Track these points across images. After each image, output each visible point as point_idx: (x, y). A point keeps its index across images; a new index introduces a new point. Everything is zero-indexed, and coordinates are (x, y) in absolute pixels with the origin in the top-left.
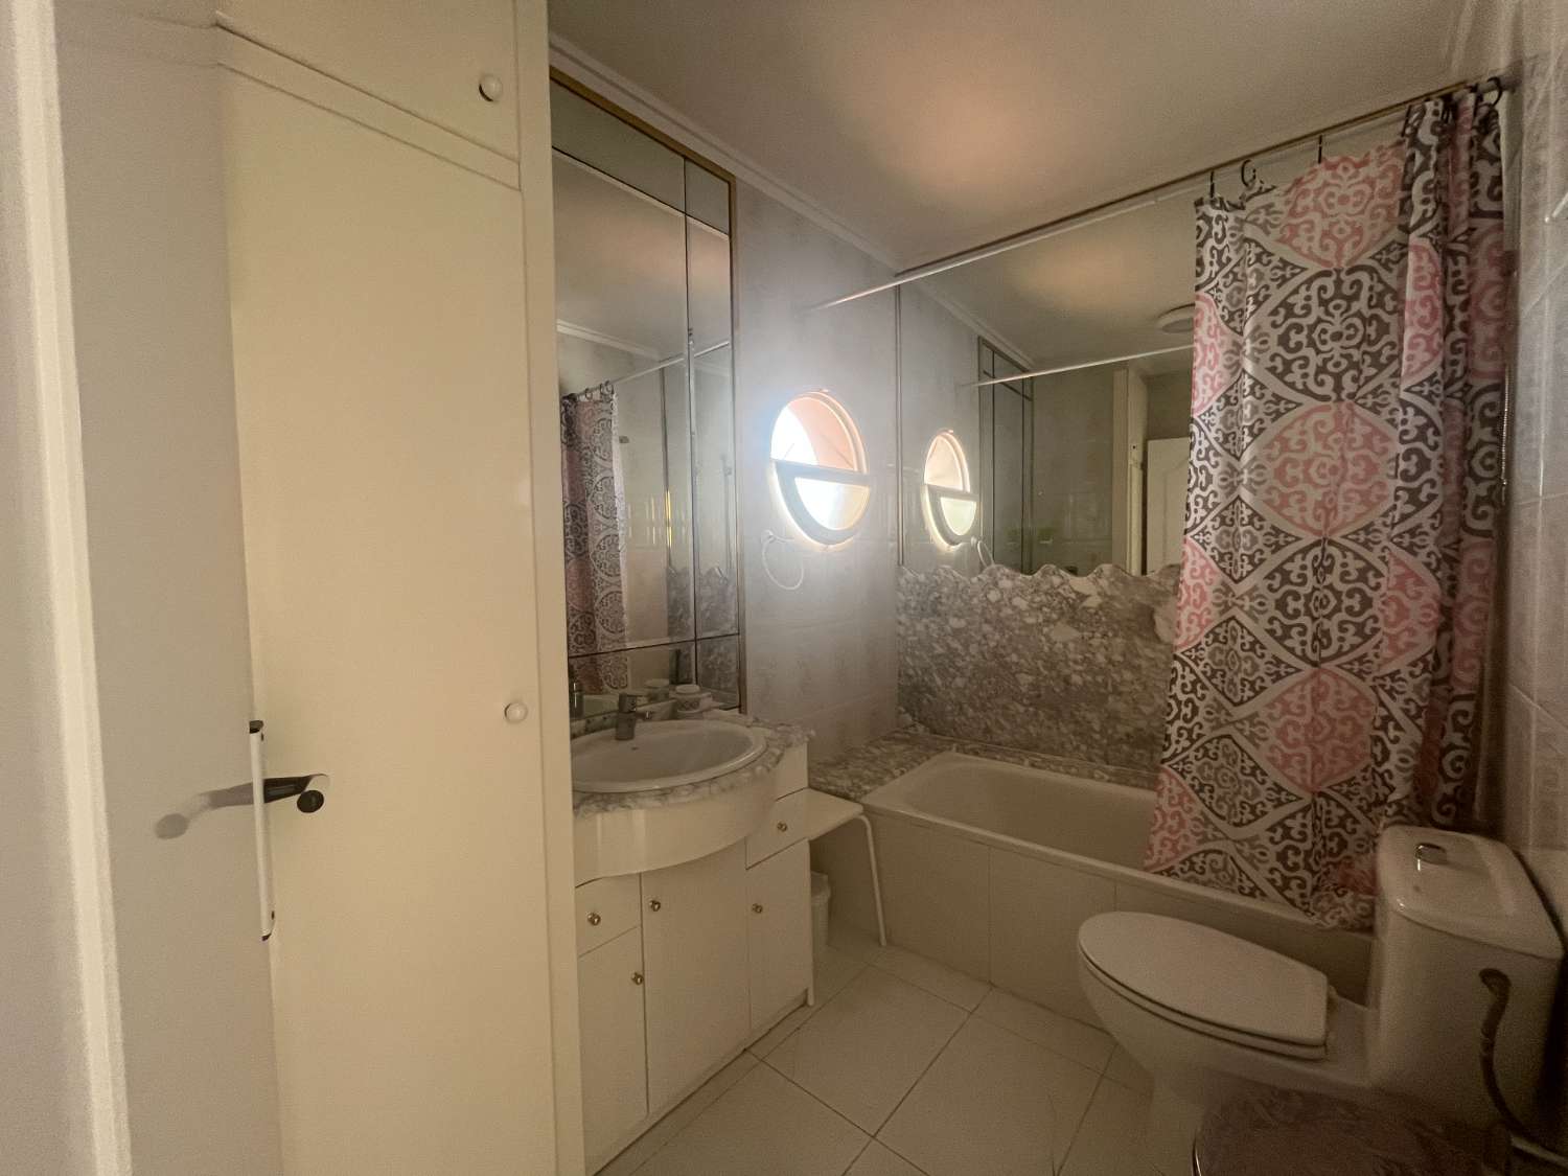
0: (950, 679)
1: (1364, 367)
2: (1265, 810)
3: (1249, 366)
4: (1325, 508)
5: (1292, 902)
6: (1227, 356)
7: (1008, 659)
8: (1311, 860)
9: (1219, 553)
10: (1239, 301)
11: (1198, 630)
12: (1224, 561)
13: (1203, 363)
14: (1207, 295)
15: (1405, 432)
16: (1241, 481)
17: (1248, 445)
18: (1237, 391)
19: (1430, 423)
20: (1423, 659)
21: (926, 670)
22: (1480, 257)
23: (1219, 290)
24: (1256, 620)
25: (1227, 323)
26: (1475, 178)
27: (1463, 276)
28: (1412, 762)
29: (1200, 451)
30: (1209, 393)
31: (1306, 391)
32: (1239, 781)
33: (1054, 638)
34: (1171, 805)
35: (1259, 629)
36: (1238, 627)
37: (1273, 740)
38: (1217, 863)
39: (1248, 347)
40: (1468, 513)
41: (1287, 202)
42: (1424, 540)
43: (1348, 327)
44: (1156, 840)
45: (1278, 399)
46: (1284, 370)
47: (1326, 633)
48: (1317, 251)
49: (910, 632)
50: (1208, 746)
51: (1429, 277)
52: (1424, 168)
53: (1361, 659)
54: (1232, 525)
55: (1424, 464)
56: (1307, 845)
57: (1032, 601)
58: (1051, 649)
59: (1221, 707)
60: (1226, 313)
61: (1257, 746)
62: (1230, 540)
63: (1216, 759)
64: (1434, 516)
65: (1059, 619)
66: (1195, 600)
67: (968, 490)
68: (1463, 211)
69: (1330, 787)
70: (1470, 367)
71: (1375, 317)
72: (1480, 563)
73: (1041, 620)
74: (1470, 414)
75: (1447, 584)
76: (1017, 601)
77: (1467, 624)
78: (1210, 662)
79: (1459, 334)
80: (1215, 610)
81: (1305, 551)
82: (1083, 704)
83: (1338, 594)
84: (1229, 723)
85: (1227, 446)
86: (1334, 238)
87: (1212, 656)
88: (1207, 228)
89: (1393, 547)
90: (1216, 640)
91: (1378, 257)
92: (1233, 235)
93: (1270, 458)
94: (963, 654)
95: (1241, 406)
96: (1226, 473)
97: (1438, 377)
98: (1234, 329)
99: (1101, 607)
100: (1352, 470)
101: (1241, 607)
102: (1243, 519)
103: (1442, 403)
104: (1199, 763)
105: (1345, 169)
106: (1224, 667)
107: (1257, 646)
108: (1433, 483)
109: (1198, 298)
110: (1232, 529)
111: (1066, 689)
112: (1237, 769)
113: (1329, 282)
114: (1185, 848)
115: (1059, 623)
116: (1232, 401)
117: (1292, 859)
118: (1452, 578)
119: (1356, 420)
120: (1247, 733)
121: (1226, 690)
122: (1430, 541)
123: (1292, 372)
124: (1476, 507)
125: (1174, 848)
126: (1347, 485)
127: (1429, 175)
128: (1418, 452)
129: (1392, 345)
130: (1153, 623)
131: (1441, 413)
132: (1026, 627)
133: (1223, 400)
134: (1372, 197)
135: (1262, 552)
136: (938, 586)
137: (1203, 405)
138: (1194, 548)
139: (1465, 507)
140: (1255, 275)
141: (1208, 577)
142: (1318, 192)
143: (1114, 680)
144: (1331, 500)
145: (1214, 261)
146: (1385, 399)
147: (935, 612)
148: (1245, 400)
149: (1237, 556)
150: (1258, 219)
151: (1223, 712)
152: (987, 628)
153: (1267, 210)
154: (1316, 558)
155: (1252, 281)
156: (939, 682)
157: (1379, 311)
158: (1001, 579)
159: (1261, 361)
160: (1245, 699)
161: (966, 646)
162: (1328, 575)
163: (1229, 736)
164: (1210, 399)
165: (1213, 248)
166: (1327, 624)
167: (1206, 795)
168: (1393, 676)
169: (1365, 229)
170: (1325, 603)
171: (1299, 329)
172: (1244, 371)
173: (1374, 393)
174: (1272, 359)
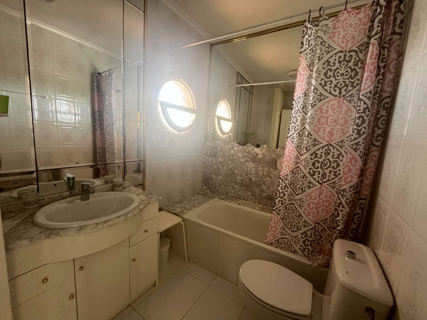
0: (218, 176)
1: (349, 87)
2: (301, 228)
3: (313, 82)
4: (331, 133)
5: (305, 255)
6: (307, 79)
7: (235, 172)
8: (312, 244)
9: (297, 145)
10: (313, 60)
11: (288, 170)
12: (298, 148)
13: (299, 80)
14: (303, 56)
15: (360, 110)
16: (307, 122)
17: (310, 110)
18: (309, 92)
19: (368, 108)
20: (353, 186)
21: (211, 173)
22: (392, 49)
23: (307, 55)
24: (305, 169)
25: (308, 67)
26: (395, 19)
27: (385, 56)
28: (346, 218)
29: (295, 111)
30: (300, 91)
31: (330, 93)
32: (295, 218)
33: (248, 167)
34: (274, 224)
35: (306, 171)
36: (300, 170)
37: (306, 207)
38: (285, 242)
39: (314, 76)
40: (374, 139)
41: (333, 24)
42: (360, 147)
43: (346, 72)
44: (269, 234)
45: (321, 95)
46: (324, 85)
47: (325, 174)
48: (340, 43)
49: (208, 161)
50: (287, 206)
51: (375, 55)
52: (380, 13)
53: (334, 183)
54: (302, 137)
55: (363, 122)
56: (311, 239)
57: (243, 155)
58: (247, 169)
59: (292, 194)
60: (308, 64)
61: (301, 208)
62: (301, 141)
63: (288, 210)
64: (364, 139)
65: (250, 161)
66: (288, 160)
67: (230, 118)
68: (390, 31)
69: (320, 221)
70: (383, 89)
71: (355, 69)
72: (375, 156)
73: (245, 161)
74: (380, 105)
75: (364, 162)
76: (239, 154)
77: (368, 176)
78: (290, 180)
79: (381, 77)
80: (294, 164)
81: (323, 147)
82: (254, 187)
83: (330, 162)
84: (293, 200)
85: (303, 110)
86: (346, 40)
87: (291, 178)
88: (306, 31)
89: (350, 149)
90: (293, 173)
91: (359, 47)
92: (314, 36)
93: (316, 115)
94: (222, 169)
95: (310, 96)
96: (302, 119)
97: (372, 92)
98: (310, 70)
99: (262, 158)
100: (340, 121)
101: (302, 164)
102: (305, 135)
103: (372, 101)
104: (284, 211)
105: (353, 14)
106: (294, 182)
107: (305, 177)
108: (365, 128)
109: (300, 56)
110: (302, 138)
111: (250, 182)
112: (294, 215)
113: (342, 55)
114: (277, 237)
115: (250, 162)
116: (307, 95)
117: (307, 243)
118: (365, 160)
119: (344, 105)
120: (298, 204)
121: (294, 190)
122: (361, 147)
123: (327, 86)
124: (377, 138)
125: (274, 237)
126: (338, 126)
127: (381, 16)
128: (362, 117)
129: (358, 80)
130: (276, 164)
131: (371, 104)
132: (241, 162)
133: (304, 94)
134: (360, 25)
135: (310, 146)
136: (216, 148)
137: (297, 95)
138: (289, 143)
139: (373, 137)
140: (319, 49)
141: (293, 153)
142: (343, 21)
143: (264, 180)
144: (333, 131)
145: (307, 43)
146: (353, 98)
147: (215, 156)
148: (311, 94)
149: (302, 147)
150: (323, 29)
151: (292, 196)
152: (229, 162)
153: (326, 26)
154: (326, 150)
155: (318, 51)
156: (214, 177)
157: (356, 67)
158: (235, 147)
159: (318, 81)
160: (299, 193)
161: (223, 166)
162: (328, 156)
163: (293, 204)
164: (300, 93)
165: (307, 39)
166: (326, 171)
167: (284, 221)
168: (344, 190)
169: (356, 37)
170: (326, 164)
171: (331, 70)
172: (312, 84)
173: (350, 96)
174: (321, 80)
